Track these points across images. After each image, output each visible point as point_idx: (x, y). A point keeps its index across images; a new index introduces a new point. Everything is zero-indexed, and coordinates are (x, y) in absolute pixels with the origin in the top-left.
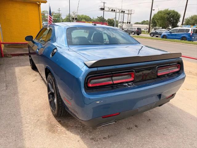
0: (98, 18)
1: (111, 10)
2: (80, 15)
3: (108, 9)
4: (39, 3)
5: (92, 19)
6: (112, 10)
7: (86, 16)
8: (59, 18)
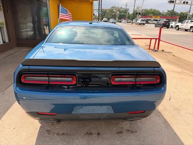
0: (168, 11)
1: (182, 3)
2: (148, 9)
3: (179, 2)
4: (91, 1)
5: (161, 13)
6: (184, 3)
7: (155, 10)
8: (126, 12)
